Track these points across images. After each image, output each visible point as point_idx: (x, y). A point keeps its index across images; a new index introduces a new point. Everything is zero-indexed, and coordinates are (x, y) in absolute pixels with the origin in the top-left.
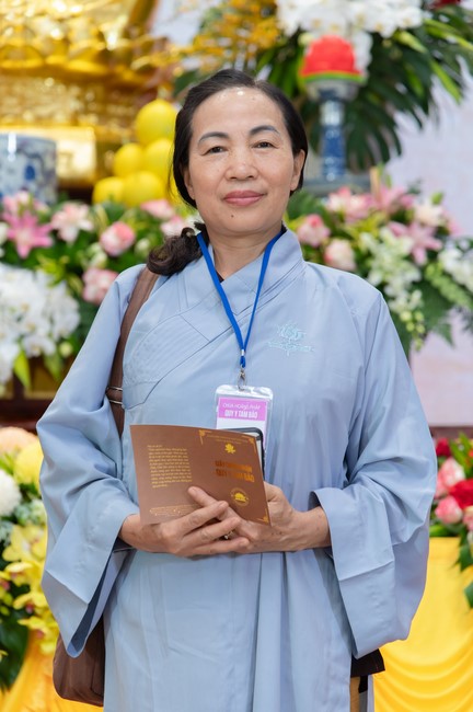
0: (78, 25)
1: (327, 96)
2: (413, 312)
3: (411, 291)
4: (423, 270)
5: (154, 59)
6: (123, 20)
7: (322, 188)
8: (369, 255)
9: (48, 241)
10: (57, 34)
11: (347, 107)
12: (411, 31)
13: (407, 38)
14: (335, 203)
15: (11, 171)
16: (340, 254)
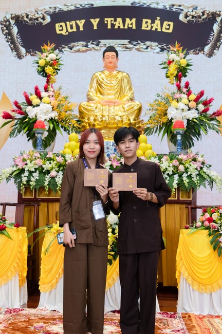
0: (124, 117)
1: (178, 133)
2: (197, 181)
3: (197, 176)
4: (199, 171)
5: (140, 125)
6: (134, 117)
7: (177, 153)
8: (188, 168)
10: (120, 119)
11: (182, 135)
12: (196, 119)
13: (195, 120)
14: (180, 157)
15: (111, 149)
16: (181, 168)
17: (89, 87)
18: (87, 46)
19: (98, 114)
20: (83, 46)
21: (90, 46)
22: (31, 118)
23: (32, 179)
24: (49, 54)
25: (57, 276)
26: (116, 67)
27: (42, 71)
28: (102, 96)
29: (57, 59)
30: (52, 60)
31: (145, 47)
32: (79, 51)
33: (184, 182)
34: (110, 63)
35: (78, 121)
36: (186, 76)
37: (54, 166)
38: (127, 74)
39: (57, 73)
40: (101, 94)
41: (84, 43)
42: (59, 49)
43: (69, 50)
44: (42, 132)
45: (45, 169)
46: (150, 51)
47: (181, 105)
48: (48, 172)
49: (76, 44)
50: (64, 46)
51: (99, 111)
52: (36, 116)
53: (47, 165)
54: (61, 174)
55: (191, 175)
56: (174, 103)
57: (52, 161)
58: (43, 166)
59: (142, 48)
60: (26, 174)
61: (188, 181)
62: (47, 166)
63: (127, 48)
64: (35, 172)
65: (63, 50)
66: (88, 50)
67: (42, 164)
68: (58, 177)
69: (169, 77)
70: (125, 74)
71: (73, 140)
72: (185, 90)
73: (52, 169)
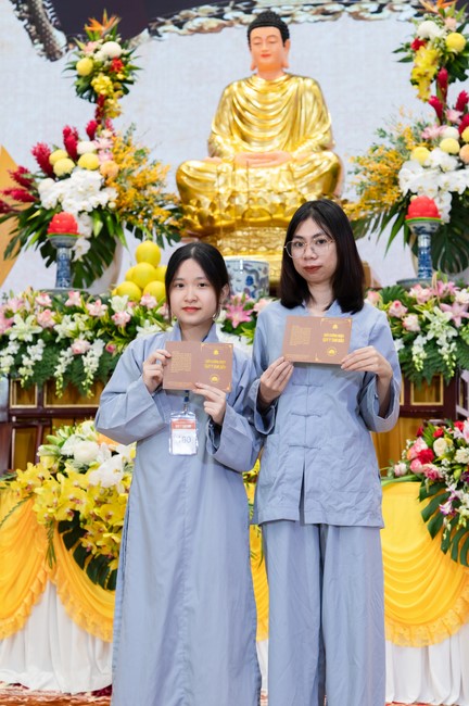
0: (290, 195)
1: (420, 231)
2: (451, 355)
3: (450, 343)
4: (459, 330)
8: (428, 322)
9: (249, 319)
11: (433, 237)
14: (412, 293)
15: (239, 281)
16: (412, 322)
17: (213, 122)
18: (220, 16)
19: (222, 191)
20: (211, 16)
21: (230, 14)
22: (48, 208)
23: (26, 361)
24: (104, 43)
25: (27, 600)
26: (283, 66)
27: (86, 89)
28: (245, 145)
29: (122, 55)
30: (109, 59)
31: (374, 7)
32: (200, 30)
33: (415, 358)
34: (264, 56)
35: (173, 211)
36: (466, 77)
37: (82, 327)
38: (316, 83)
39: (126, 91)
40: (245, 138)
41: (214, 9)
42: (149, 28)
43: (176, 29)
44: (68, 242)
45: (61, 336)
46: (388, 18)
47: (438, 156)
48: (67, 342)
49: (192, 12)
50: (161, 20)
51: (226, 182)
52: (59, 204)
53: (64, 324)
54: (98, 348)
55: (435, 339)
56: (420, 152)
57: (76, 315)
58: (57, 328)
59: (366, 10)
60: (13, 348)
61: (424, 355)
62: (65, 327)
63: (326, 13)
64: (34, 343)
65: (160, 30)
66: (225, 26)
67: (52, 322)
68: (89, 354)
69: (417, 84)
70: (309, 83)
71: (144, 260)
72: (454, 115)
73: (77, 333)
